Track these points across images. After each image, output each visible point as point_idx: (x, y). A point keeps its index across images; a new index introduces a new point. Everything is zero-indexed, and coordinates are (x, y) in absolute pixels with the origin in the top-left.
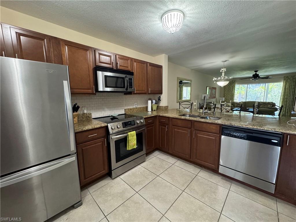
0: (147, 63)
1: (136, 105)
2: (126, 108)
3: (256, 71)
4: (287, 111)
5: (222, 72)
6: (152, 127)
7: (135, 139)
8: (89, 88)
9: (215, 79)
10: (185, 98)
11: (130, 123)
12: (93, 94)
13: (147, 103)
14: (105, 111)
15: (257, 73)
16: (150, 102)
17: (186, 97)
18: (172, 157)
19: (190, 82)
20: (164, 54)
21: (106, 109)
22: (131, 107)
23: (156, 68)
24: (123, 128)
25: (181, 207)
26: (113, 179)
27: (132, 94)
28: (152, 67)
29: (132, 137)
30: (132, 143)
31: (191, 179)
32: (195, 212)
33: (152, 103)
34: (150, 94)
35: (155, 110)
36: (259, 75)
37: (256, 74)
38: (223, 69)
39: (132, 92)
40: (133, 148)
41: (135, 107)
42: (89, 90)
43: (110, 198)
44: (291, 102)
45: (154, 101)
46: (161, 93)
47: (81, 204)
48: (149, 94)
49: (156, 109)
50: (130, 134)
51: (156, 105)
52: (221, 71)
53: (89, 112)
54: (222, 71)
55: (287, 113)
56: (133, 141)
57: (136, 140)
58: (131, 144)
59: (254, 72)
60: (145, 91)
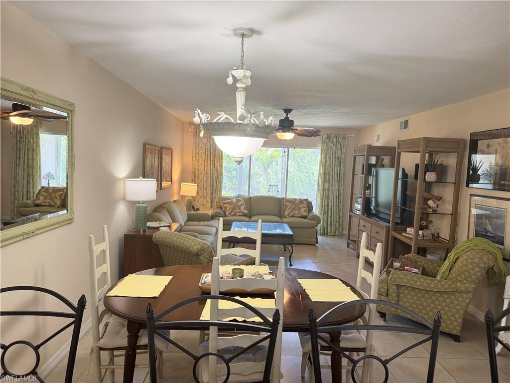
3: (287, 111)
4: (329, 220)
10: (49, 176)
15: (291, 117)
17: (53, 172)
19: (65, 114)
36: (295, 124)
37: (287, 118)
44: (335, 197)
55: (331, 225)
59: (283, 112)
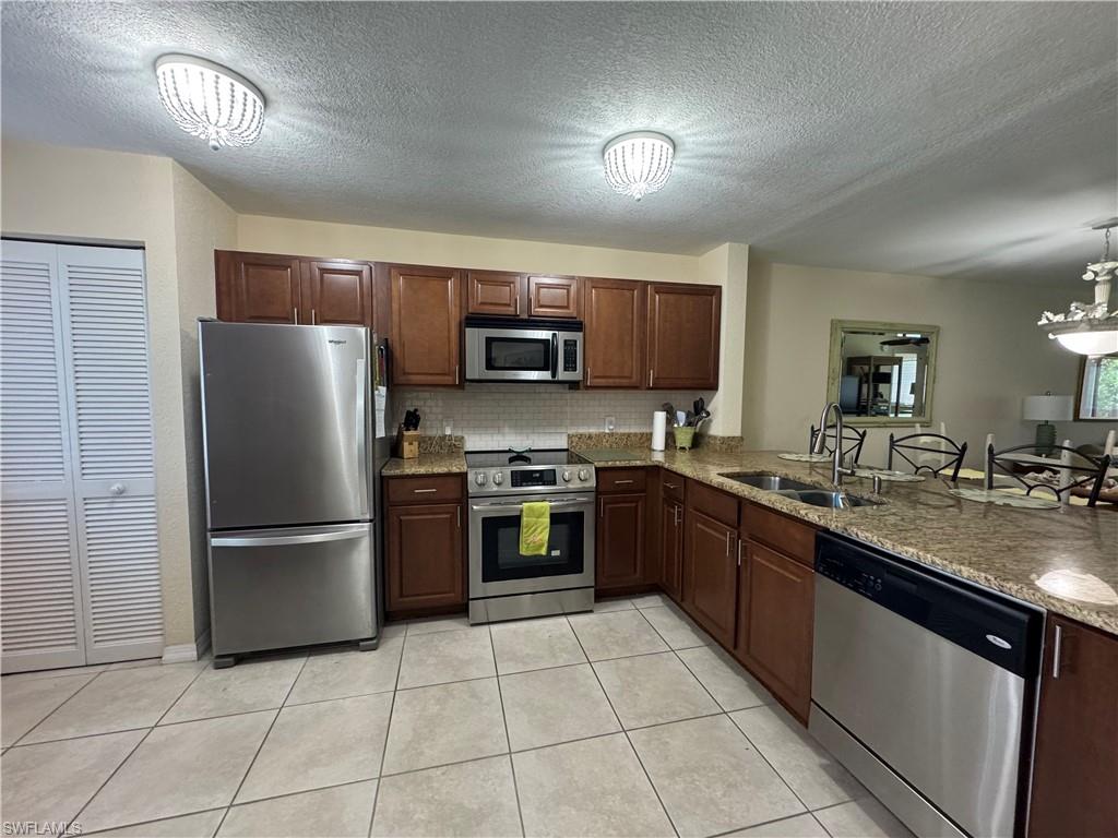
0: (646, 283)
1: (611, 423)
2: (572, 431)
5: (1094, 283)
6: (634, 505)
7: (545, 528)
8: (447, 371)
9: (1048, 317)
11: (538, 475)
12: (453, 386)
13: (651, 421)
14: (503, 434)
16: (660, 418)
18: (693, 631)
20: (728, 244)
21: (507, 430)
22: (593, 430)
23: (685, 297)
24: (513, 486)
25: (574, 762)
26: (473, 625)
27: (578, 389)
28: (664, 296)
29: (534, 519)
30: (536, 537)
31: (686, 714)
32: (603, 793)
33: (671, 420)
34: (652, 389)
35: (683, 449)
38: (1097, 267)
39: (581, 384)
40: (536, 553)
41: (607, 431)
42: (446, 378)
43: (431, 661)
45: (681, 416)
46: (714, 387)
47: (374, 648)
48: (649, 388)
49: (687, 444)
50: (529, 508)
51: (690, 431)
52: (1088, 276)
53: (459, 434)
54: (1096, 274)
56: (539, 530)
57: (548, 530)
58: (531, 539)
60: (630, 378)
